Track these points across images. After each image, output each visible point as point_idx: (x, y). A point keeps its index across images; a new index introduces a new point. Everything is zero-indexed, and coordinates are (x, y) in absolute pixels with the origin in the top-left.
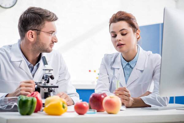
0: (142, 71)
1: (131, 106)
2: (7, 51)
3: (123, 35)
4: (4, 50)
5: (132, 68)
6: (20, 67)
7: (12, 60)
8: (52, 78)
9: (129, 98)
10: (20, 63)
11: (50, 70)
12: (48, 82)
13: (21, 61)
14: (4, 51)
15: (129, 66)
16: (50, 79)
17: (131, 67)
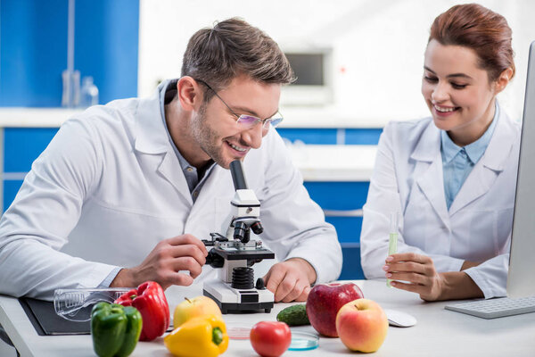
0: (498, 173)
1: (439, 297)
2: (126, 117)
3: (455, 86)
4: (118, 115)
5: (473, 165)
6: (158, 172)
7: (136, 148)
8: (257, 229)
9: (431, 278)
10: (159, 159)
11: (250, 207)
12: (246, 240)
13: (163, 155)
14: (119, 118)
15: (465, 156)
16: (251, 231)
17: (469, 160)
